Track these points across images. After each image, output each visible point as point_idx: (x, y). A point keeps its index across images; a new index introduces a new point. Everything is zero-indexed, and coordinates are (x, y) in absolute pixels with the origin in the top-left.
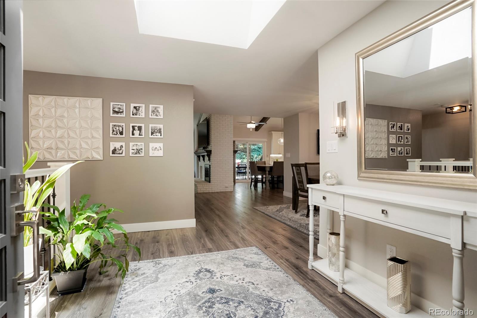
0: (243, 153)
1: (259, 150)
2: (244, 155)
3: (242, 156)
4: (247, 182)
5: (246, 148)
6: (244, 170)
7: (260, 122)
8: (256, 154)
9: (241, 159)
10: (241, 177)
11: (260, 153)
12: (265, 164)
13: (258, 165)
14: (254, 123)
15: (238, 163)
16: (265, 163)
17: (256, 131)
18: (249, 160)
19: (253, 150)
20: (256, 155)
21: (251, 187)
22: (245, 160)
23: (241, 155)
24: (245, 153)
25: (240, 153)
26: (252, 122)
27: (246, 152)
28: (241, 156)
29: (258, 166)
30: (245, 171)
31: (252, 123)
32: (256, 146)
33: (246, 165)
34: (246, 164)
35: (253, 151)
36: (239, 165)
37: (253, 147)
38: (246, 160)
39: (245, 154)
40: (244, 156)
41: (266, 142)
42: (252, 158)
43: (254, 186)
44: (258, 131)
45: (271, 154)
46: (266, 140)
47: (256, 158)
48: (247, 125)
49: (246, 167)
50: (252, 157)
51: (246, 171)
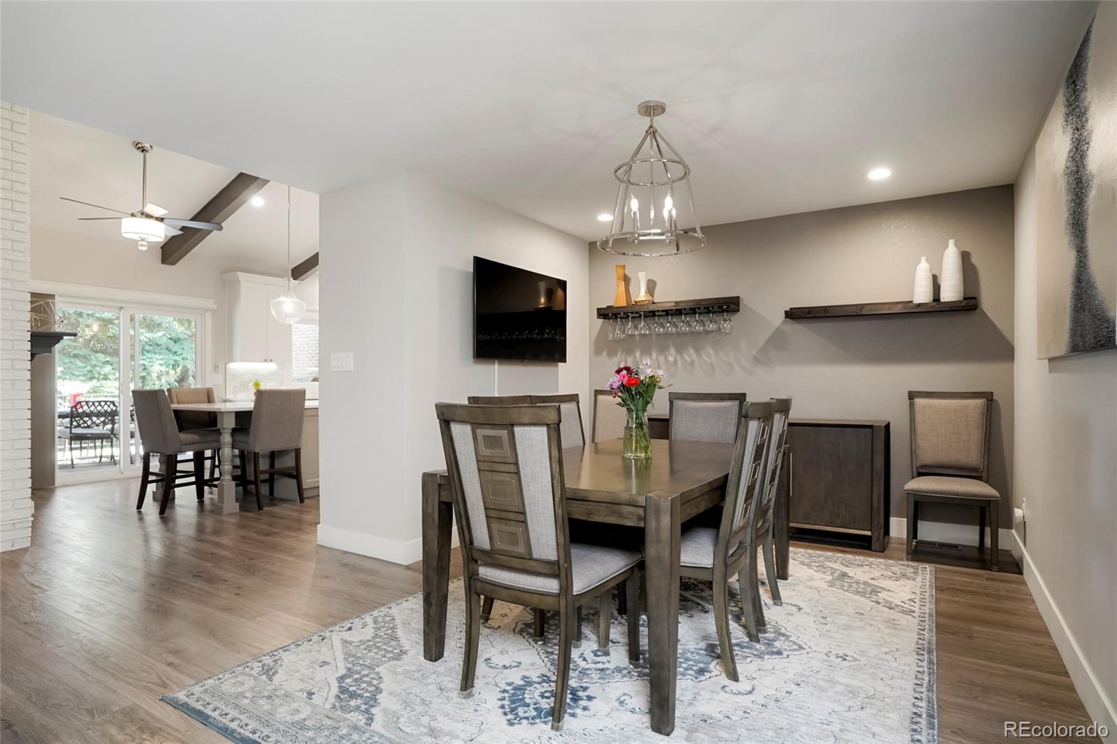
0: (101, 357)
1: (175, 348)
2: (107, 362)
3: (95, 366)
4: (120, 476)
5: (114, 338)
6: (104, 423)
7: (193, 219)
8: (163, 362)
9: (92, 378)
10: (91, 453)
11: (176, 358)
12: (210, 400)
13: (175, 406)
14: (162, 220)
15: (75, 396)
16: (209, 396)
17: (164, 261)
18: (132, 387)
19: (147, 348)
20: (161, 365)
21: (140, 506)
22: (107, 383)
23: (93, 362)
24: (110, 355)
25: (85, 357)
26: (151, 209)
27: (116, 353)
28: (89, 368)
29: (176, 412)
30: (109, 426)
31: (149, 216)
32: (160, 334)
33: (113, 403)
34: (116, 400)
35: (148, 352)
36: (80, 402)
37: (149, 335)
38: (117, 384)
39: (108, 359)
40: (108, 369)
41: (213, 312)
42: (143, 378)
43: (155, 499)
44: (173, 263)
45: (232, 361)
46: (210, 304)
47: (160, 376)
48: (120, 225)
49: (114, 414)
50: (144, 374)
51: (113, 429)
